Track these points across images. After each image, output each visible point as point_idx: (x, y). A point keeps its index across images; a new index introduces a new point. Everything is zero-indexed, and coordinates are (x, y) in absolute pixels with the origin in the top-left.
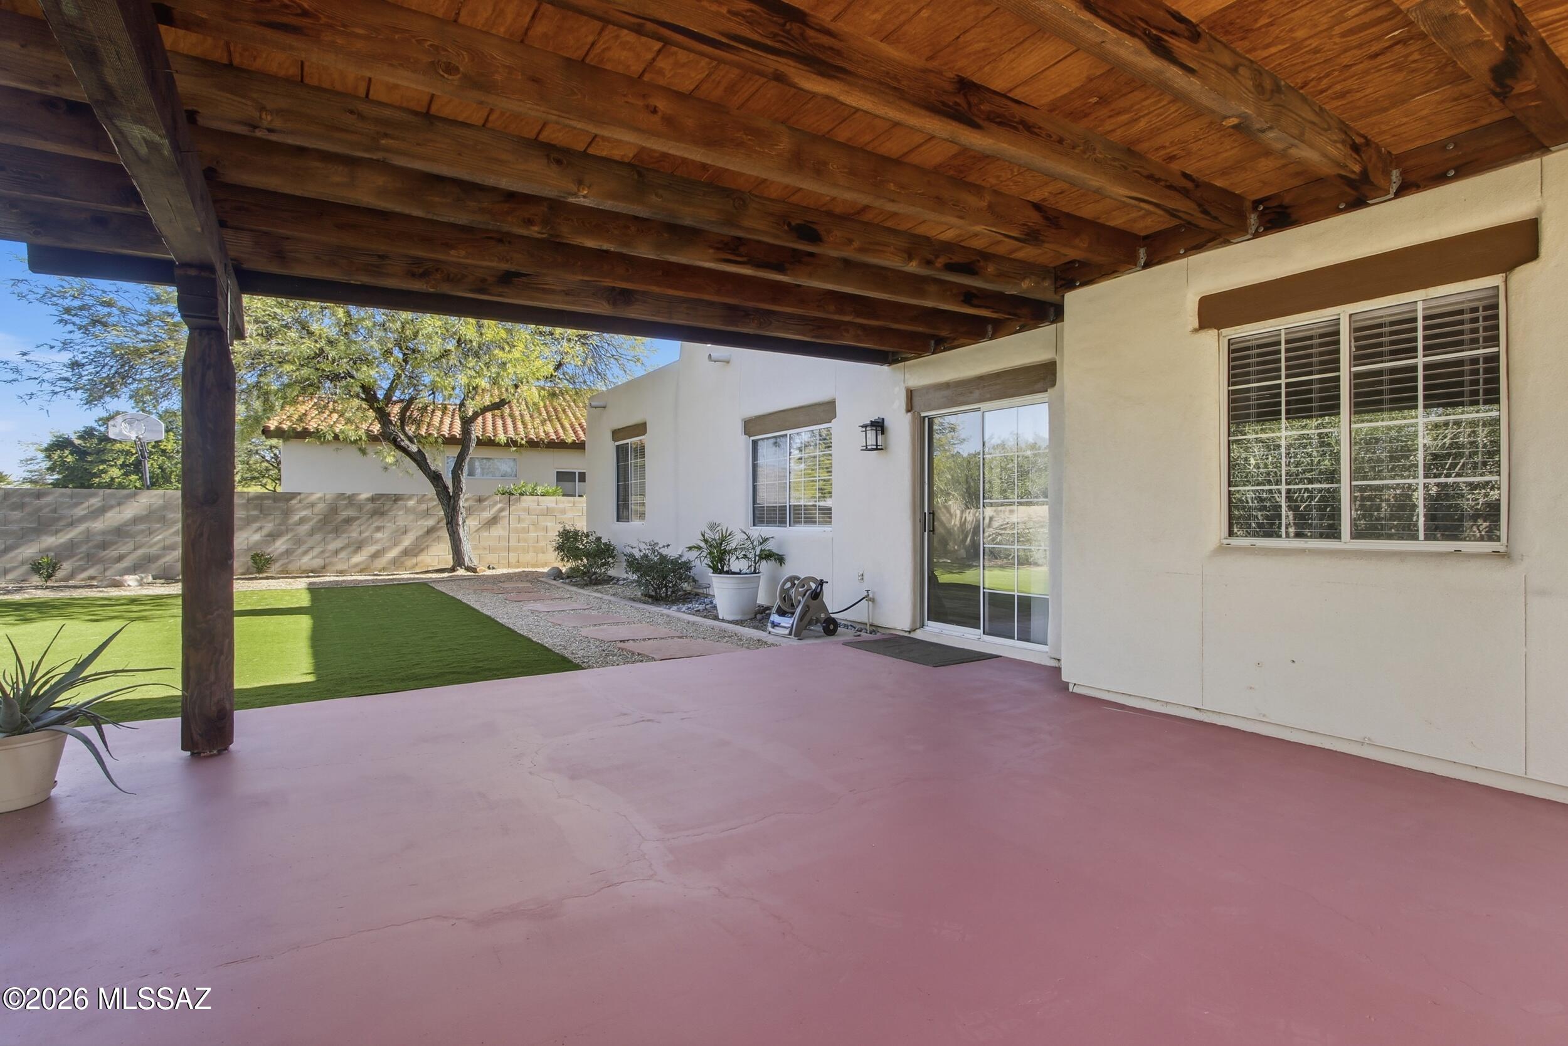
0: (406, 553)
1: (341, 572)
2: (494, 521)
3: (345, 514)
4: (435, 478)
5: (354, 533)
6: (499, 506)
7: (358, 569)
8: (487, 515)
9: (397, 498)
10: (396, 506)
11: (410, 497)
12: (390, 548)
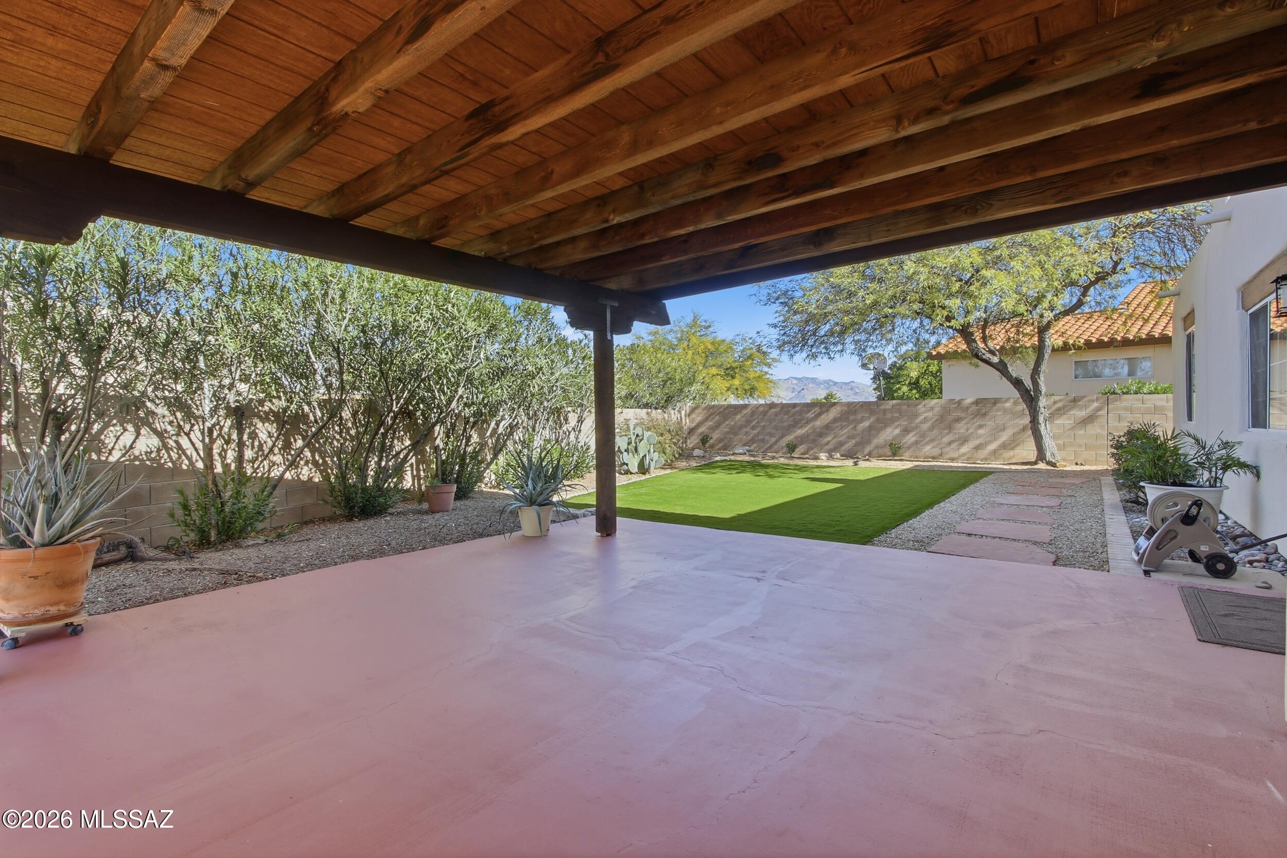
0: (1004, 446)
1: (952, 460)
2: (1089, 420)
3: (955, 415)
4: (1017, 383)
5: (961, 428)
6: (1096, 405)
7: (965, 457)
8: (1082, 414)
9: (996, 401)
10: (995, 408)
11: (1007, 400)
12: (990, 442)
